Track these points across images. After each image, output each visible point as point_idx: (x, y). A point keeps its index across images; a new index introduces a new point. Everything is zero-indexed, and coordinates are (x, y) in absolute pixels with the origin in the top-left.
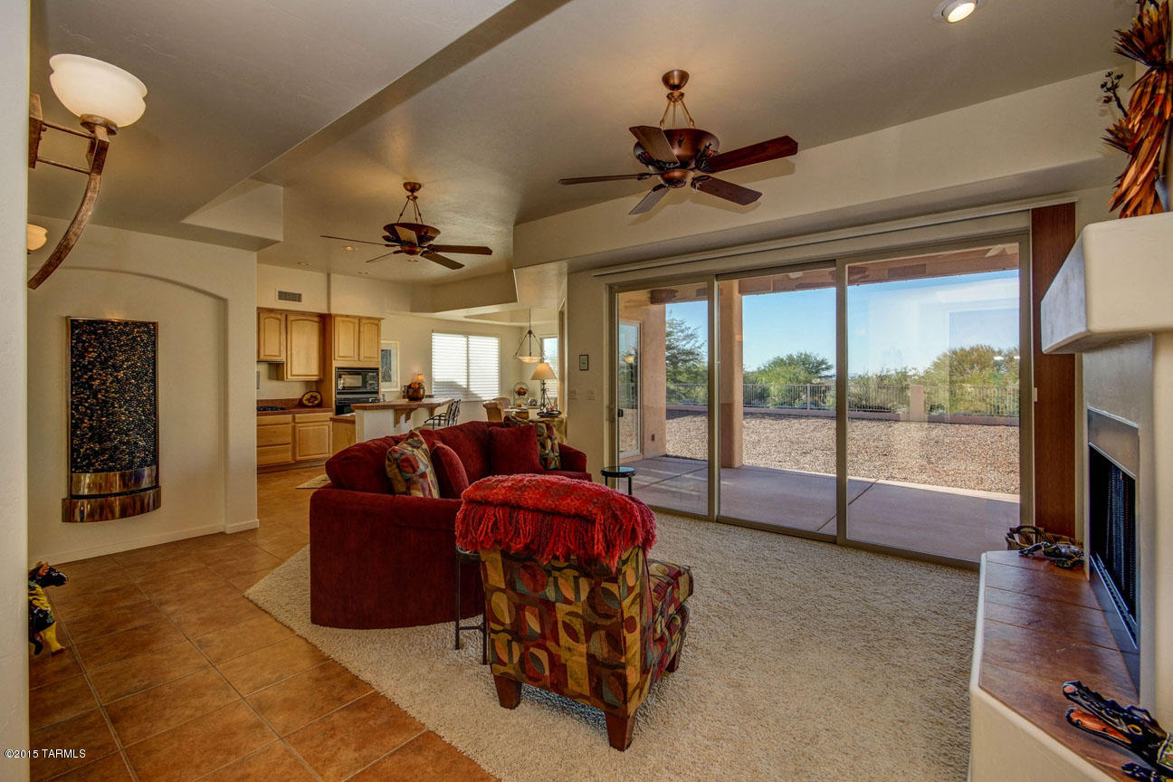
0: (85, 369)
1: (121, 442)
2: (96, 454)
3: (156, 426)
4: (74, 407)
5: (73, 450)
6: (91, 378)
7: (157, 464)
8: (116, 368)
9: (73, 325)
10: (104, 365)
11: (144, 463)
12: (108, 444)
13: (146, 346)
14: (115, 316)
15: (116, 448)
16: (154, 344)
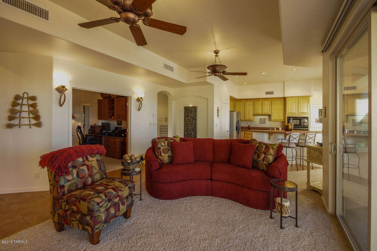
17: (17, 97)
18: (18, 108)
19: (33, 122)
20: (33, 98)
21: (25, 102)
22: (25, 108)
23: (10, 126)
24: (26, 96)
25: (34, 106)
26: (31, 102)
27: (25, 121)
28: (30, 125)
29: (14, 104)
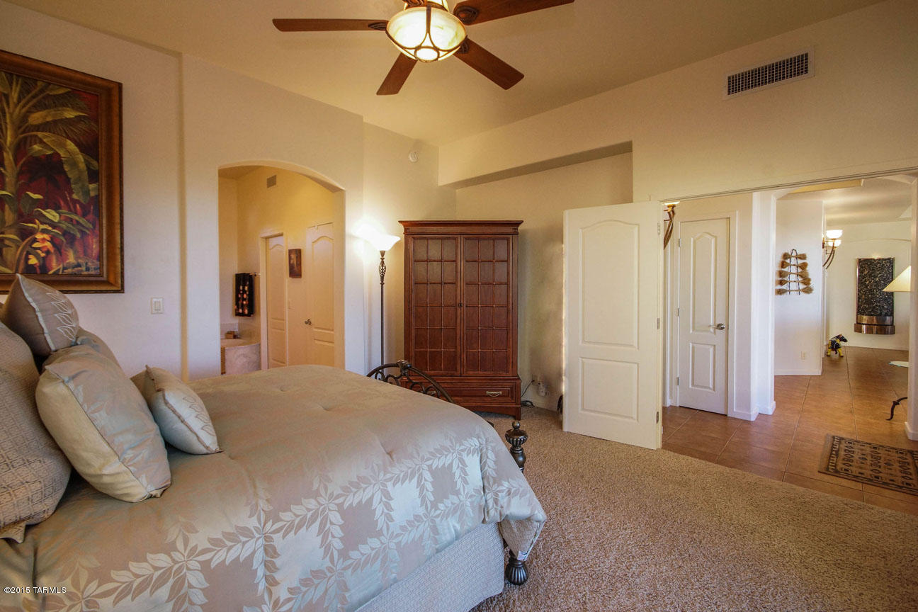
0: (864, 277)
1: (877, 306)
2: (867, 309)
3: (893, 300)
4: (859, 291)
5: (858, 307)
6: (865, 281)
7: (893, 316)
8: (875, 277)
9: (860, 261)
10: (870, 276)
11: (886, 315)
12: (871, 306)
13: (889, 267)
14: (876, 257)
15: (874, 307)
16: (893, 266)
17: (786, 256)
18: (786, 269)
19: (802, 286)
20: (803, 257)
21: (793, 261)
22: (794, 269)
23: (780, 292)
24: (794, 254)
25: (804, 266)
26: (800, 262)
27: (793, 286)
28: (799, 290)
29: (783, 265)
